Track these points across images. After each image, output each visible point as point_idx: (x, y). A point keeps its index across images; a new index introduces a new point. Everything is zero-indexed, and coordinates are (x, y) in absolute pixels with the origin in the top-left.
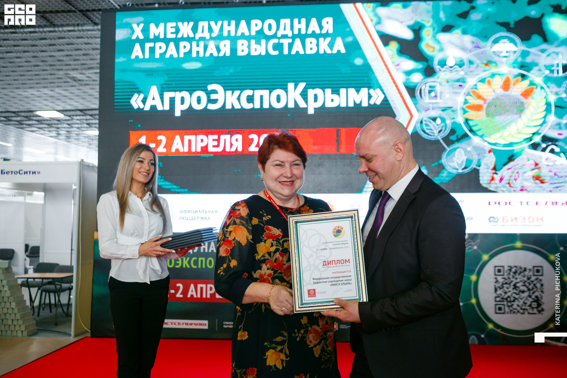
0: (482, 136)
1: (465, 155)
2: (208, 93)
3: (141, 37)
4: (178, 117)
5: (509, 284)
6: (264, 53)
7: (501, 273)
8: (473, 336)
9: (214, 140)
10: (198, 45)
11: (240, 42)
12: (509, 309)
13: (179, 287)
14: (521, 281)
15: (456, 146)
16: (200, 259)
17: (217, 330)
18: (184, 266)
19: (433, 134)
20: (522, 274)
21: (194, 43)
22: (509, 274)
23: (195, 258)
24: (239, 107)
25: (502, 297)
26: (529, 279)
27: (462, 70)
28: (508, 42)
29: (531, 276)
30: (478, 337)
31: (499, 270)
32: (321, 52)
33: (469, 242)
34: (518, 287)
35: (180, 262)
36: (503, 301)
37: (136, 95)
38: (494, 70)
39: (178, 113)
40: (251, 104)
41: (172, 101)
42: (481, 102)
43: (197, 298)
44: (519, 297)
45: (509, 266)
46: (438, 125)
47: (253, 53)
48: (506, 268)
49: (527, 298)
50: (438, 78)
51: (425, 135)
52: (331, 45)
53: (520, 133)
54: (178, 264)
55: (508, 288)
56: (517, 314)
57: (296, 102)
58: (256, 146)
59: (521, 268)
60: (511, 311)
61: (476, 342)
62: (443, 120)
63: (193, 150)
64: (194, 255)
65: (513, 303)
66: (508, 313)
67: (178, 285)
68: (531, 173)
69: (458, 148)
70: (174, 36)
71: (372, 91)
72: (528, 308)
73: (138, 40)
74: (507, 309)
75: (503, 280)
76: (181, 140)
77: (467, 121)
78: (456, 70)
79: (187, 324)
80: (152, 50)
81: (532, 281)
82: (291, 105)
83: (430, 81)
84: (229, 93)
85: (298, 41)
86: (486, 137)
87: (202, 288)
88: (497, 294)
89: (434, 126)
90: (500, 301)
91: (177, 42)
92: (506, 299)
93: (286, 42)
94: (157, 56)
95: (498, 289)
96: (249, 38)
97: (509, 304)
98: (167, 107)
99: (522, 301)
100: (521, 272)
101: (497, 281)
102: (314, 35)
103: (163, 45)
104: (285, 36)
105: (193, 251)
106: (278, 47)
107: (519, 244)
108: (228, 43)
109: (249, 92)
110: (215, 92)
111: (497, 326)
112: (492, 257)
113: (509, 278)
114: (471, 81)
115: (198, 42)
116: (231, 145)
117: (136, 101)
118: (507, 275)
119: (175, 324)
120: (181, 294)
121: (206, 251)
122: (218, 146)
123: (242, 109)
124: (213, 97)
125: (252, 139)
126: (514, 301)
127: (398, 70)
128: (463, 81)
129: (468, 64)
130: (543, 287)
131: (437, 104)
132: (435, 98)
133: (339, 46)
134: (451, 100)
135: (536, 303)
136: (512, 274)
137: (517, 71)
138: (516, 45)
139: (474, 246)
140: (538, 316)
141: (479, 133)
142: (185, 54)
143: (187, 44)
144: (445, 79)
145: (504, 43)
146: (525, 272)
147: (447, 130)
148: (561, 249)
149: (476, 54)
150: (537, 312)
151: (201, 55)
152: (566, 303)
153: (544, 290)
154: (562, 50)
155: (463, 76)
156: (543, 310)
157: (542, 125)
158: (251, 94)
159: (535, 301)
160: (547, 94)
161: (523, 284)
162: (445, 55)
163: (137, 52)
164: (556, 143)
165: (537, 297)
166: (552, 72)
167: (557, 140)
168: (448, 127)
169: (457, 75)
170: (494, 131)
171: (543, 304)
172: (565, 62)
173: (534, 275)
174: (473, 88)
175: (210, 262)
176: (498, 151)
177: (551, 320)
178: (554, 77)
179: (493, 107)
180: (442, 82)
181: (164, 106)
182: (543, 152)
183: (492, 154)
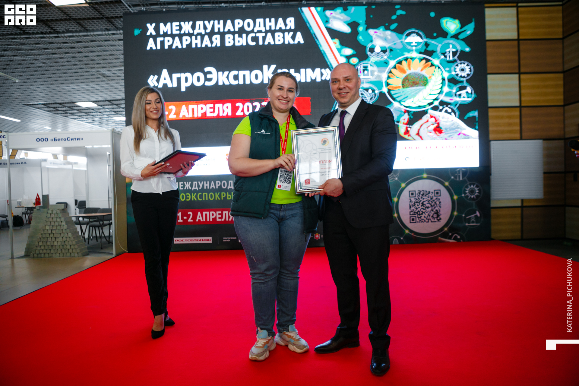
0: (399, 102)
2: (205, 74)
3: (154, 33)
4: (183, 92)
5: (419, 203)
6: (245, 44)
7: (414, 196)
8: (395, 239)
9: (210, 108)
10: (196, 39)
11: (227, 36)
12: (419, 219)
13: (190, 215)
14: (426, 200)
16: (204, 194)
17: (218, 243)
18: (193, 200)
20: (428, 196)
21: (194, 37)
22: (419, 196)
23: (201, 194)
24: (228, 84)
26: (431, 199)
27: (386, 55)
28: (416, 35)
29: (433, 197)
30: (399, 239)
31: (412, 194)
32: (286, 43)
34: (425, 204)
35: (190, 197)
36: (415, 214)
37: (152, 77)
38: (407, 55)
39: (183, 89)
40: (237, 81)
41: (179, 79)
43: (203, 221)
44: (426, 211)
45: (418, 191)
46: (370, 94)
47: (237, 44)
48: (417, 192)
49: (430, 212)
50: (369, 60)
52: (293, 38)
53: (425, 99)
54: (188, 198)
55: (418, 205)
56: (424, 222)
58: (242, 112)
59: (426, 191)
60: (420, 221)
61: (398, 243)
62: (373, 91)
63: (196, 115)
64: (200, 191)
65: (421, 215)
66: (418, 222)
67: (189, 213)
68: (432, 128)
70: (178, 32)
71: (323, 70)
72: (431, 218)
73: (151, 36)
74: (417, 219)
75: (415, 200)
76: (187, 109)
77: (389, 91)
78: (381, 55)
79: (197, 240)
80: (162, 43)
81: (434, 200)
82: (266, 81)
83: (364, 64)
84: (220, 73)
85: (269, 35)
86: (403, 102)
87: (206, 215)
88: (411, 210)
89: (366, 94)
90: (413, 214)
91: (180, 36)
92: (417, 213)
93: (260, 36)
94: (166, 47)
95: (412, 206)
96: (233, 33)
97: (419, 216)
98: (175, 85)
99: (427, 214)
100: (426, 195)
101: (411, 201)
102: (281, 30)
103: (170, 39)
104: (260, 32)
105: (199, 189)
106: (255, 39)
107: (425, 175)
108: (218, 36)
109: (235, 72)
110: (210, 73)
111: (411, 231)
112: (407, 185)
113: (419, 199)
114: (392, 63)
115: (196, 36)
116: (223, 111)
117: (152, 81)
118: (417, 197)
119: (188, 240)
120: (191, 219)
121: (208, 188)
122: (214, 112)
123: (231, 85)
124: (209, 76)
125: (239, 107)
126: (422, 214)
127: (341, 55)
128: (386, 63)
129: (390, 51)
130: (441, 204)
131: (369, 79)
132: (368, 75)
133: (299, 38)
134: (378, 76)
135: (436, 215)
136: (420, 196)
137: (423, 56)
138: (422, 38)
139: (395, 178)
140: (437, 223)
141: (398, 99)
142: (187, 45)
143: (188, 38)
144: (374, 61)
145: (414, 36)
146: (429, 194)
147: (376, 97)
148: (452, 177)
149: (395, 44)
150: (437, 221)
151: (199, 46)
152: (455, 213)
153: (441, 206)
154: (452, 41)
155: (386, 59)
156: (440, 219)
157: (439, 94)
158: (236, 74)
159: (435, 213)
160: (442, 72)
161: (428, 202)
162: (373, 45)
163: (151, 44)
164: (449, 106)
165: (436, 210)
166: (446, 57)
167: (450, 104)
168: (377, 95)
169: (382, 59)
170: (408, 98)
171: (441, 215)
172: (454, 50)
173: (435, 196)
174: (393, 68)
175: (211, 195)
176: (411, 111)
177: (446, 225)
178: (447, 60)
179: (407, 81)
180: (372, 64)
181: (173, 84)
182: (440, 113)
183: (407, 114)
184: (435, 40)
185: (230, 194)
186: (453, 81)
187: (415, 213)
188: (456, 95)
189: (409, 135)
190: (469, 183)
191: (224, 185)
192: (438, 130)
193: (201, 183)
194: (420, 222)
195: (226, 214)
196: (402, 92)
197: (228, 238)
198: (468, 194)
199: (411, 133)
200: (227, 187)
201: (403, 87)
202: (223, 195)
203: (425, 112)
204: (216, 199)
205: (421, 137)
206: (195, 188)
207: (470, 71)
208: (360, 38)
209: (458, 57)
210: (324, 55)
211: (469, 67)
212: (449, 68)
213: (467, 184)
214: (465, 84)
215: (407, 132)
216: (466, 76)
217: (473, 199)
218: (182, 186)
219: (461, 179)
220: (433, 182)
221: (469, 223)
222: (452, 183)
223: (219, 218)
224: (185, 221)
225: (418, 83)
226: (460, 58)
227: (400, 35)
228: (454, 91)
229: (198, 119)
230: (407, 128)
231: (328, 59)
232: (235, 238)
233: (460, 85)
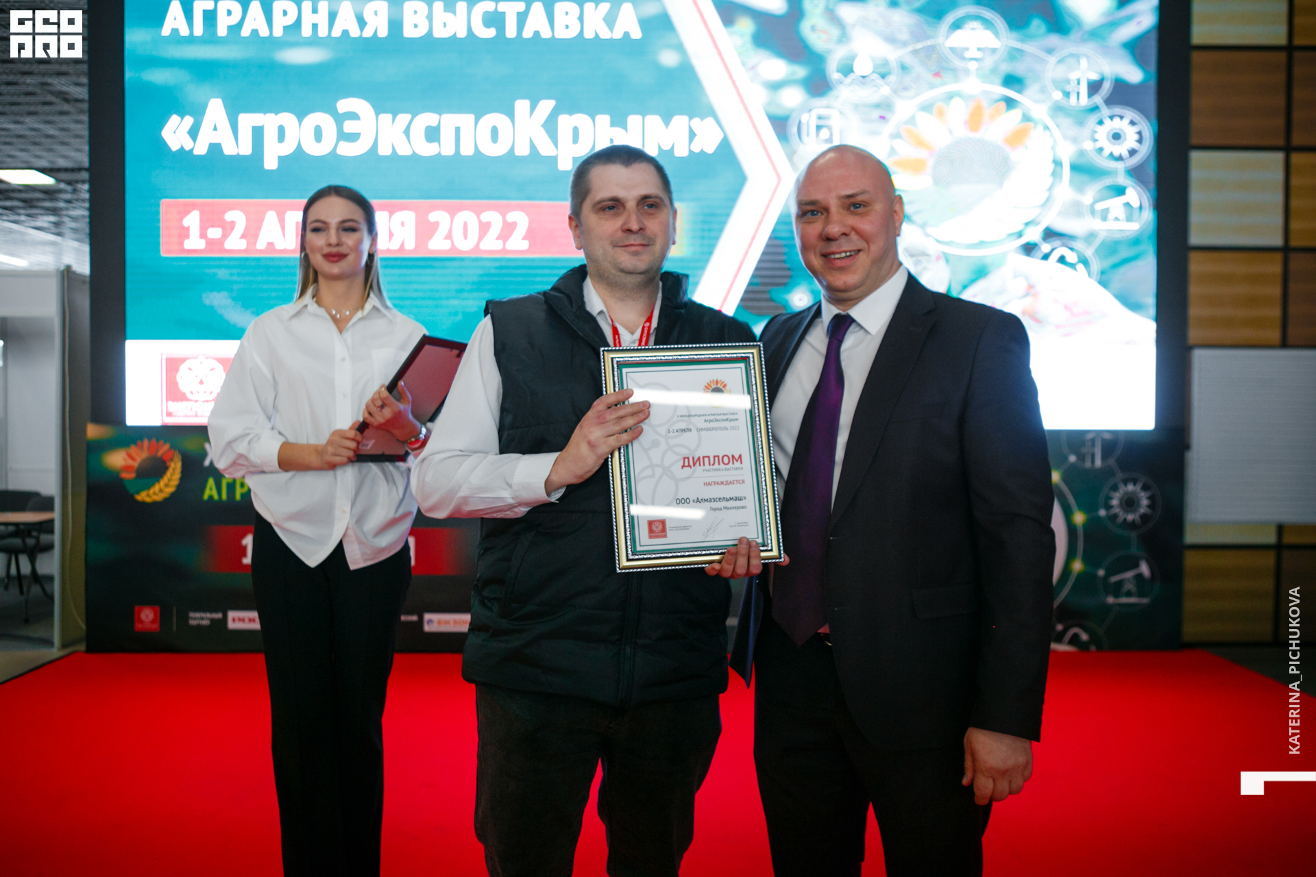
0: (923, 226)
2: (340, 119)
4: (271, 171)
6: (462, 33)
10: (315, 11)
11: (409, 7)
21: (307, 5)
24: (409, 153)
27: (887, 85)
28: (981, 27)
32: (589, 34)
37: (175, 119)
38: (952, 87)
39: (270, 163)
40: (436, 144)
41: (258, 133)
42: (922, 154)
47: (440, 32)
50: (837, 97)
52: (610, 20)
53: (1000, 220)
57: (533, 147)
58: (446, 238)
68: (1020, 305)
71: (696, 123)
76: (280, 222)
78: (873, 83)
80: (210, 18)
82: (522, 151)
83: (819, 107)
84: (386, 118)
85: (538, 8)
86: (930, 227)
91: (266, 1)
93: (511, 10)
94: (222, 31)
98: (246, 148)
103: (236, 7)
106: (495, 19)
108: (382, 6)
109: (429, 118)
110: (353, 116)
114: (904, 108)
115: (315, 2)
116: (391, 235)
117: (174, 132)
123: (416, 158)
125: (437, 224)
127: (753, 80)
128: (886, 107)
129: (899, 73)
133: (628, 22)
137: (999, 90)
138: (999, 35)
142: (286, 28)
143: (290, 7)
144: (851, 102)
145: (974, 29)
148: (1072, 458)
149: (917, 53)
151: (323, 32)
155: (887, 96)
157: (1044, 205)
158: (435, 124)
160: (1055, 141)
162: (850, 52)
163: (174, 20)
164: (1071, 244)
166: (1067, 94)
167: (1072, 237)
169: (876, 94)
170: (947, 215)
172: (1094, 76)
174: (907, 122)
178: (1070, 105)
179: (948, 163)
180: (844, 110)
181: (239, 147)
182: (1044, 262)
183: (942, 263)
188: (1093, 212)
190: (1120, 476)
196: (930, 198)
198: (1117, 510)
201: (937, 181)
207: (1140, 141)
208: (808, 29)
209: (1103, 98)
211: (1135, 129)
212: (1075, 128)
213: (1116, 480)
214: (1122, 179)
217: (1132, 525)
219: (1098, 463)
221: (1116, 596)
222: (1072, 473)
226: (1109, 101)
227: (932, 23)
228: (1087, 199)
232: (414, 618)
233: (1108, 181)
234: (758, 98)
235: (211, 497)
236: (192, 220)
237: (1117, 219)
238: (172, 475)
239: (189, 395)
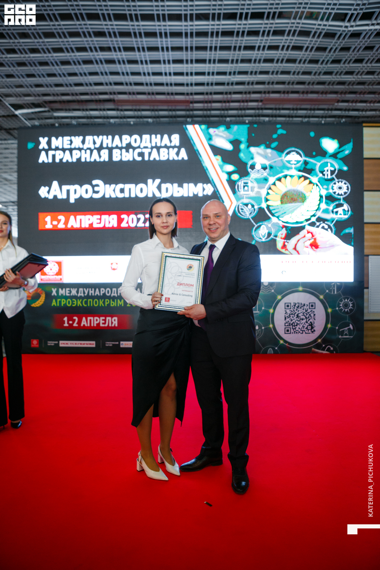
0: (278, 217)
1: (267, 230)
2: (93, 187)
3: (46, 147)
4: (72, 204)
5: (294, 314)
6: (131, 159)
7: (290, 308)
8: (270, 348)
9: (97, 219)
10: (86, 153)
11: (115, 151)
12: (293, 330)
13: (75, 320)
14: (301, 313)
15: (261, 224)
16: (89, 300)
17: (101, 347)
18: (78, 305)
19: (246, 215)
20: (303, 308)
21: (83, 151)
22: (294, 308)
23: (86, 300)
24: (115, 196)
25: (289, 323)
26: (306, 311)
27: (266, 172)
28: (296, 154)
29: (307, 309)
30: (274, 349)
31: (287, 306)
32: (171, 159)
33: (269, 287)
34: (300, 316)
35: (75, 303)
36: (290, 326)
37: (43, 188)
38: (286, 172)
39: (72, 201)
40: (123, 194)
41: (68, 192)
43: (88, 327)
44: (300, 323)
45: (294, 303)
46: (249, 209)
47: (124, 159)
48: (292, 304)
49: (305, 323)
50: (250, 177)
51: (241, 216)
52: (178, 154)
53: (302, 215)
54: (74, 304)
55: (293, 317)
56: (298, 333)
57: (154, 194)
58: (126, 223)
59: (301, 304)
61: (272, 352)
62: (253, 206)
63: (83, 226)
64: (85, 297)
65: (296, 327)
67: (74, 318)
68: (309, 242)
69: (262, 224)
70: (69, 147)
71: (205, 185)
72: (306, 330)
73: (44, 149)
74: (292, 330)
75: (291, 312)
76: (75, 219)
77: (268, 207)
78: (262, 172)
79: (81, 344)
80: (54, 156)
81: (309, 313)
82: (150, 195)
83: (244, 180)
84: (107, 186)
85: (155, 150)
86: (281, 217)
87: (90, 320)
88: (286, 321)
89: (246, 209)
90: (288, 326)
91: (71, 150)
92: (292, 324)
93: (146, 152)
94: (57, 160)
95: (287, 318)
96: (121, 149)
97: (294, 327)
98: (65, 196)
99: (301, 326)
100: (301, 307)
101: (286, 313)
102: (166, 147)
103: (61, 152)
104: (146, 147)
105: (84, 295)
106: (141, 154)
107: (301, 289)
108: (106, 151)
109: (120, 186)
110: (97, 185)
111: (286, 342)
112: (283, 297)
113: (294, 310)
114: (272, 180)
115: (86, 150)
116: (109, 222)
117: (43, 192)
118: (293, 309)
119: (73, 344)
120: (77, 324)
121: (93, 294)
122: (100, 223)
123: (117, 198)
124: (96, 189)
125: (123, 219)
126: (297, 325)
127: (223, 171)
128: (266, 180)
129: (270, 168)
130: (315, 316)
131: (249, 195)
132: (248, 191)
133: (183, 155)
134: (258, 192)
135: (310, 327)
136: (296, 308)
137: (301, 174)
138: (301, 156)
139: (272, 290)
140: (311, 334)
141: (276, 215)
142: (77, 159)
143: (78, 152)
144: (254, 178)
145: (293, 154)
146: (304, 307)
147: (255, 212)
148: (327, 291)
149: (275, 162)
150: (311, 332)
151: (88, 160)
152: (329, 326)
153: (315, 318)
154: (330, 160)
155: (266, 176)
156: (314, 331)
157: (316, 210)
158: (123, 187)
159: (310, 325)
160: (320, 189)
161: (303, 314)
162: (254, 162)
163: (43, 158)
164: (326, 222)
165: (311, 322)
166: (324, 175)
167: (327, 220)
168: (256, 210)
169: (262, 175)
170: (286, 214)
171: (315, 327)
172: (333, 169)
173: (310, 308)
174: (272, 184)
175: (96, 302)
176: (288, 227)
177: (319, 337)
178: (325, 178)
179: (285, 197)
180: (252, 180)
181: (62, 196)
182: (317, 228)
183: (284, 229)
184: (314, 158)
185: (113, 301)
186: (330, 198)
187: (290, 324)
188: (333, 212)
189: (287, 250)
190: (343, 297)
191: (108, 292)
192: (315, 245)
193: (86, 289)
194: (294, 333)
195: (109, 320)
196: (280, 208)
197: (110, 343)
198: (342, 307)
199: (288, 247)
200: (111, 295)
201: (282, 203)
202: (107, 301)
203: (303, 228)
204: (100, 305)
205: (298, 252)
206: (81, 294)
207: (348, 189)
208: (242, 155)
209: (336, 176)
210: (207, 171)
211: (347, 186)
212: (327, 185)
213: (341, 298)
214: (342, 201)
215: (284, 246)
216: (343, 194)
217: (347, 313)
218: (69, 292)
219: (336, 293)
220: (308, 295)
221: (341, 336)
222: (327, 296)
223: (103, 324)
224: (71, 326)
225: (297, 200)
226: (338, 177)
227: (280, 153)
228: (331, 208)
229: (85, 229)
230: (284, 242)
231: (210, 175)
232: (117, 343)
233: (337, 203)
234: (225, 177)
235: (54, 305)
236: (48, 219)
237: (341, 214)
238: (42, 298)
239: (47, 273)
